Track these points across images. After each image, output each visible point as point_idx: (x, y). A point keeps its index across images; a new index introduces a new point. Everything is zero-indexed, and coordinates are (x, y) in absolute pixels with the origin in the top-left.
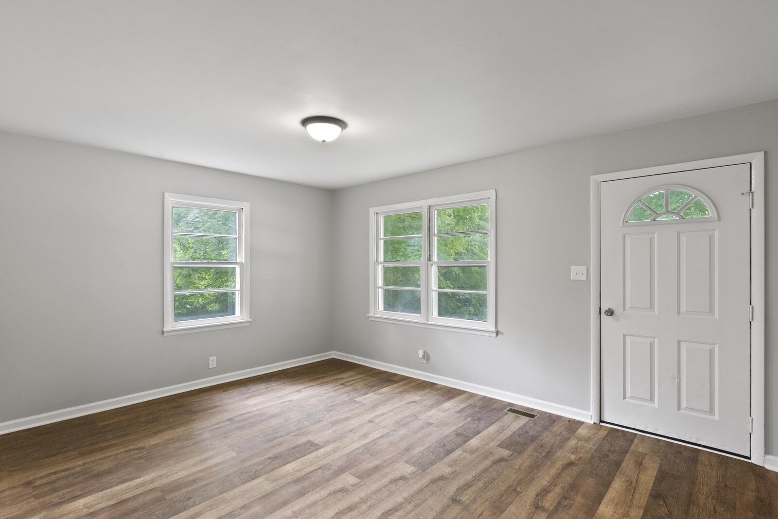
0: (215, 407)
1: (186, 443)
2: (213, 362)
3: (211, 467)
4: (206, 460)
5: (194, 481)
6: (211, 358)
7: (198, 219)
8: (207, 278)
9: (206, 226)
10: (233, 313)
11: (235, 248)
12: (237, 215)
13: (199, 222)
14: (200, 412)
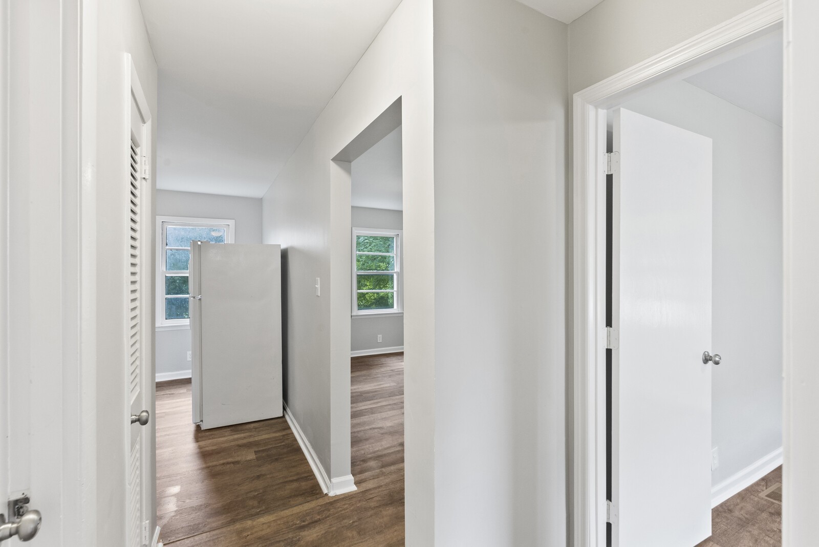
0: (382, 364)
1: (368, 378)
2: (380, 338)
3: (383, 388)
4: (380, 385)
5: (375, 391)
6: (379, 336)
7: (367, 241)
8: (368, 284)
9: (372, 246)
10: (393, 307)
11: (393, 264)
12: (395, 239)
13: (367, 242)
14: (374, 365)
